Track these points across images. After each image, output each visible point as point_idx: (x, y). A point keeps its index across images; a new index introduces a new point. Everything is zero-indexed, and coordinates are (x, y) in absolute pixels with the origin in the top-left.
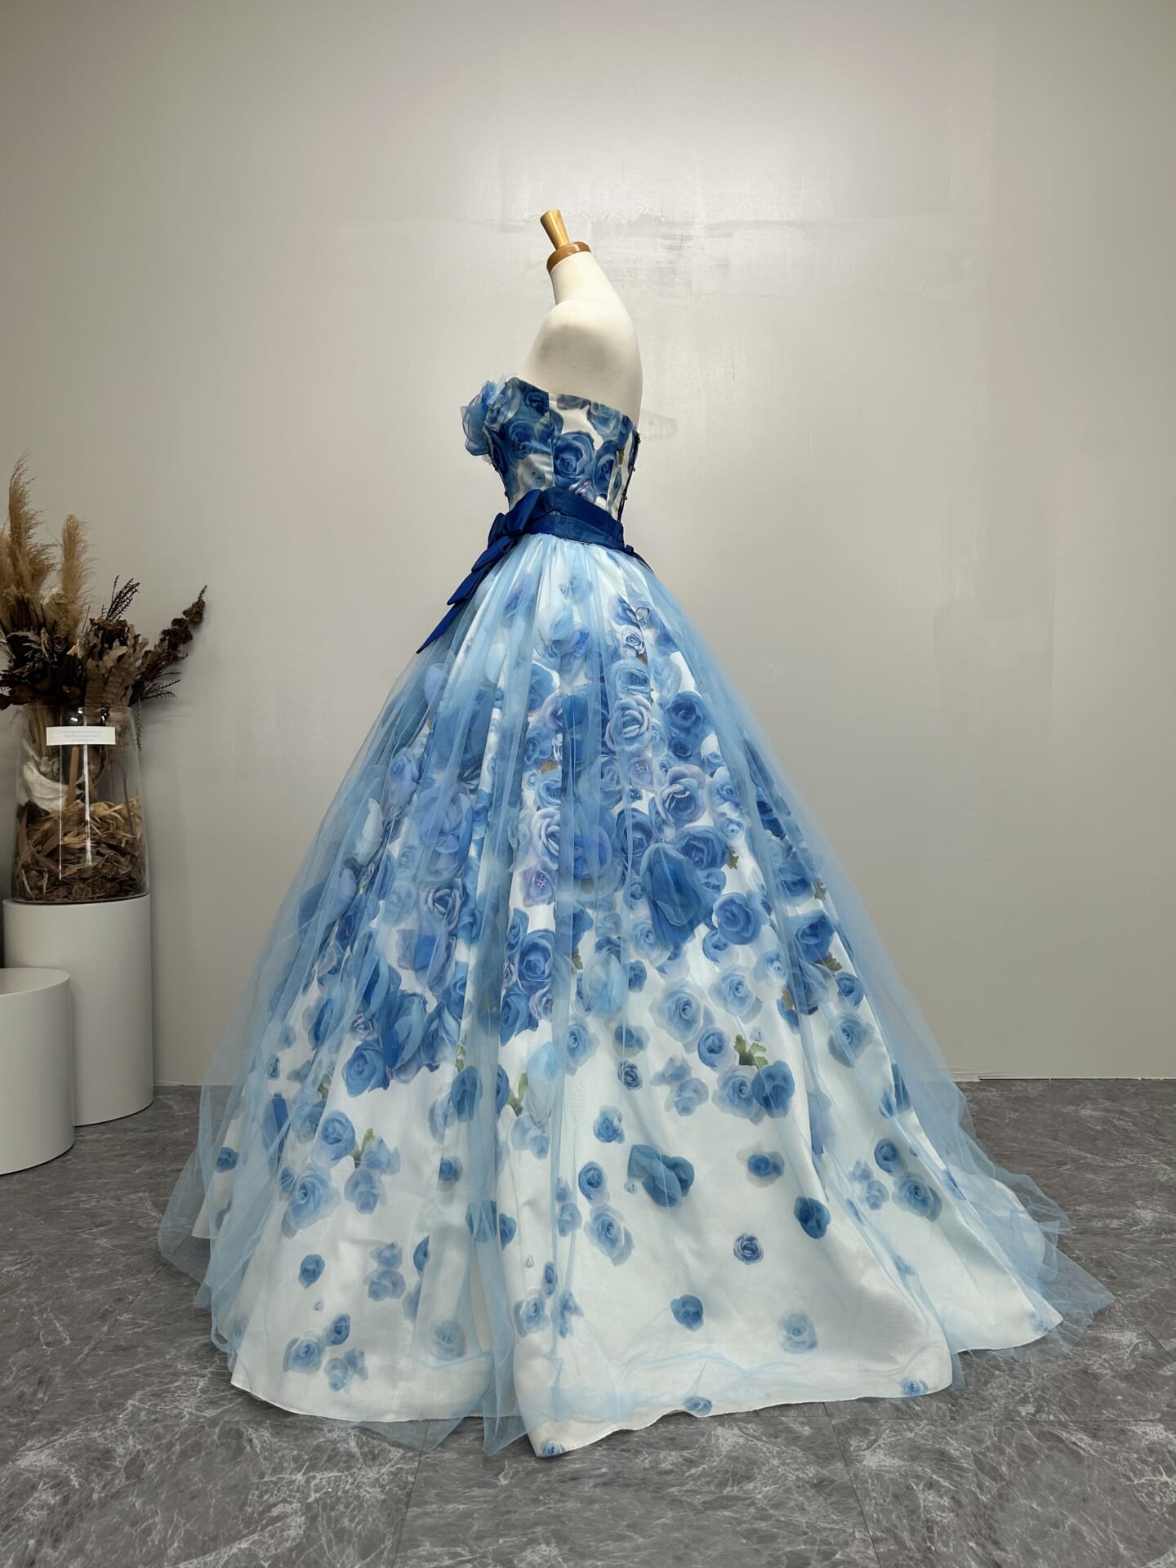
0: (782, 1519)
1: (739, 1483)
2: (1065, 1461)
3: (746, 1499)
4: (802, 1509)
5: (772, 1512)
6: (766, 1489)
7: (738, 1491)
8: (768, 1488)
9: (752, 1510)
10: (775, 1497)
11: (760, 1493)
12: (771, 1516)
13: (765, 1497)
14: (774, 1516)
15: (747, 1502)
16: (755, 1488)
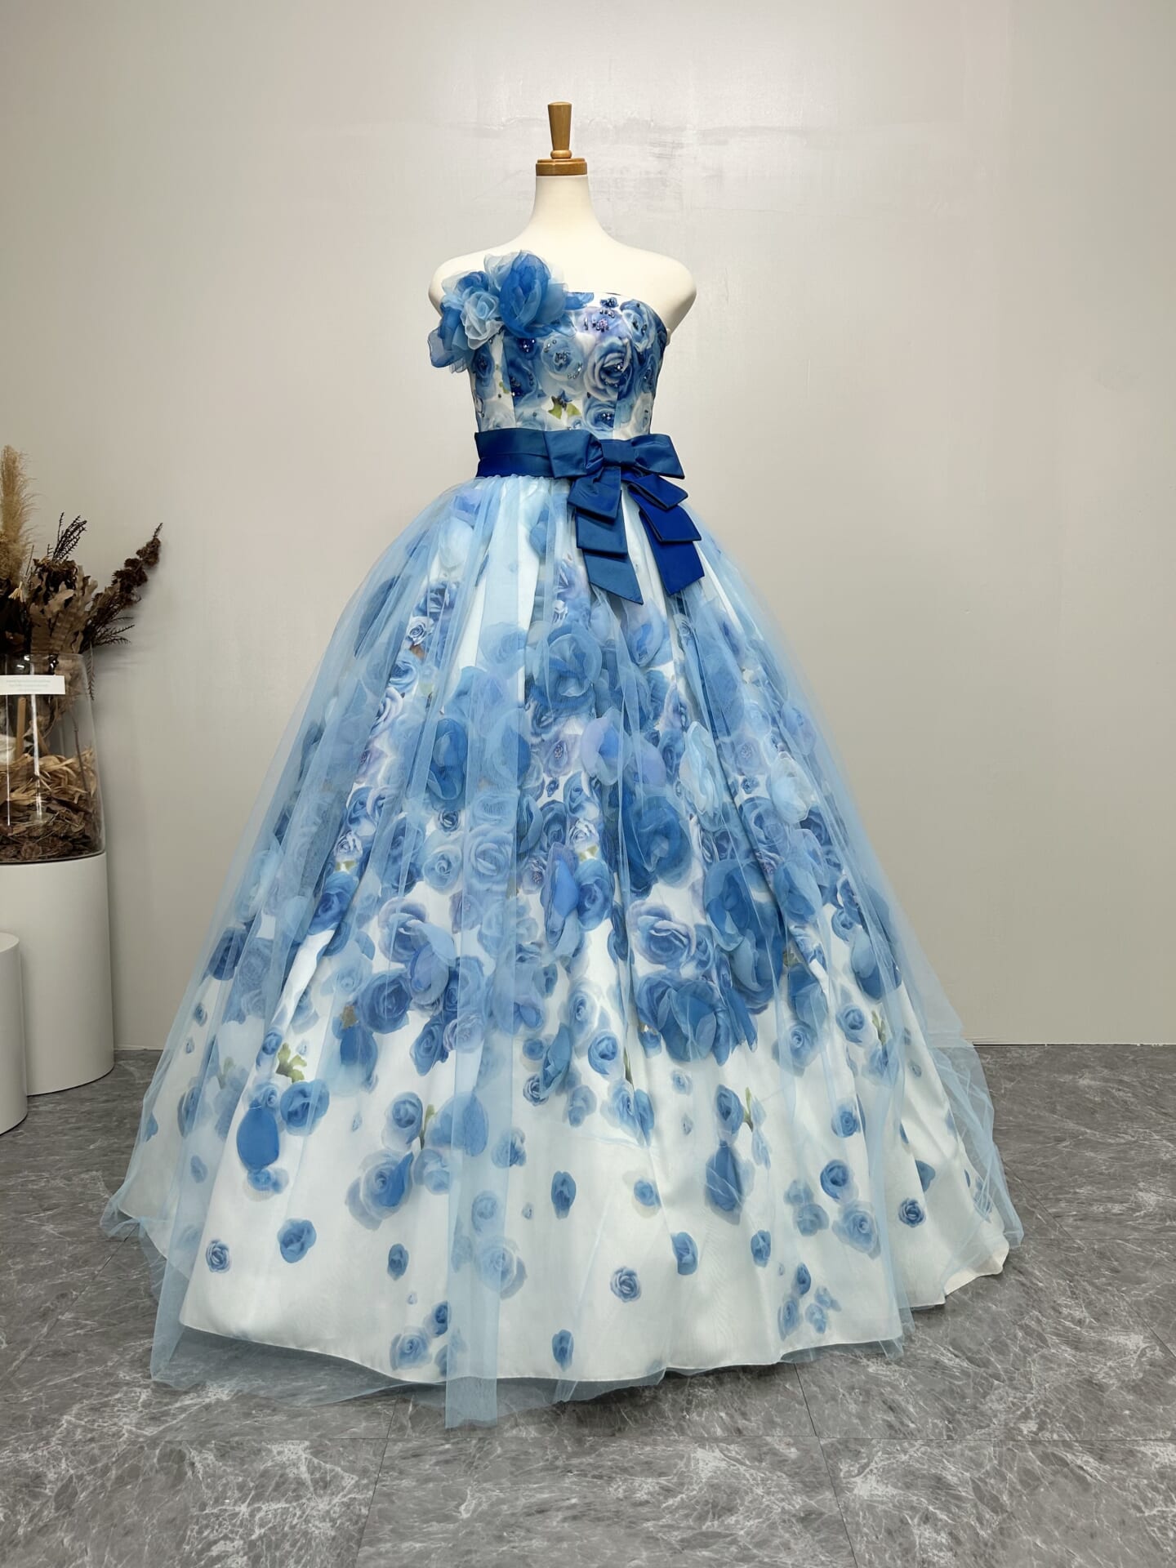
0: (766, 1560)
1: (719, 1517)
2: (1070, 1487)
3: (727, 1536)
4: (786, 1546)
5: (755, 1551)
6: (749, 1524)
7: (719, 1526)
8: (751, 1522)
9: (734, 1549)
10: (758, 1533)
11: (742, 1529)
12: (754, 1557)
13: (748, 1534)
14: (758, 1557)
15: (729, 1539)
16: (737, 1522)
